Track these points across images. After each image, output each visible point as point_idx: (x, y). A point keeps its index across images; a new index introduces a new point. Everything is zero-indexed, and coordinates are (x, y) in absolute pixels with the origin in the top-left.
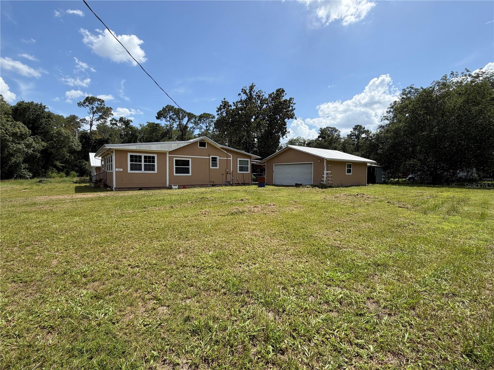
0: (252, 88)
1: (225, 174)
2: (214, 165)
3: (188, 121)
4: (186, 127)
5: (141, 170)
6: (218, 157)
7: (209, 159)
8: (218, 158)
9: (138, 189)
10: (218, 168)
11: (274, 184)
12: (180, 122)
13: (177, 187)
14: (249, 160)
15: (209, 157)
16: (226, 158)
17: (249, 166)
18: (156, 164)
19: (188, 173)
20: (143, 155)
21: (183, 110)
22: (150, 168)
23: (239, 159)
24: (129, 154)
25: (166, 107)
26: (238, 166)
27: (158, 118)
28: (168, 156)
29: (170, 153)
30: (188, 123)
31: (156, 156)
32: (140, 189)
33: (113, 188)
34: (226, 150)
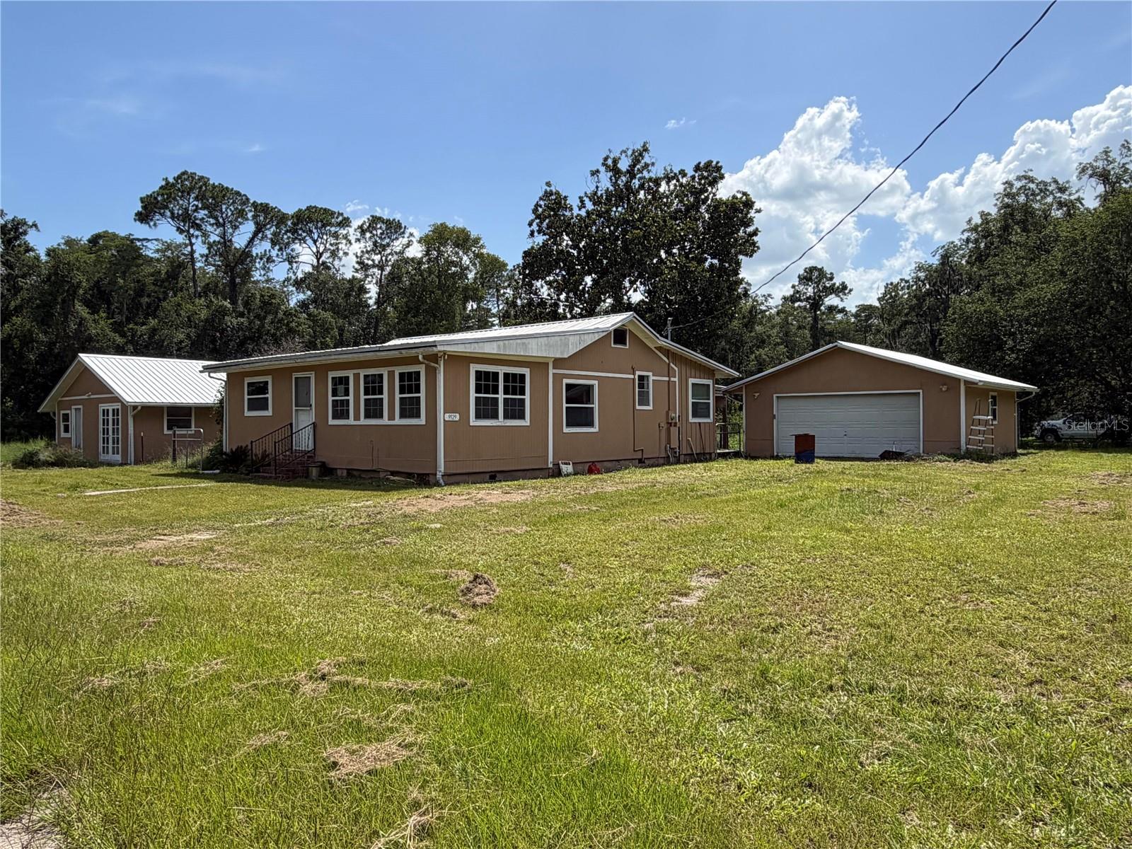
0: (637, 157)
1: (665, 427)
2: (644, 399)
3: (255, 234)
4: (245, 255)
5: (495, 416)
6: (650, 374)
7: (634, 379)
8: (652, 378)
9: (488, 476)
10: (650, 408)
11: (777, 456)
12: (223, 236)
13: (570, 468)
14: (710, 382)
15: (634, 374)
16: (667, 379)
17: (711, 401)
18: (527, 397)
19: (591, 424)
20: (502, 370)
21: (238, 193)
22: (515, 410)
23: (691, 381)
24: (474, 368)
25: (176, 179)
26: (691, 401)
27: (143, 217)
28: (551, 371)
29: (558, 362)
30: (257, 242)
31: (526, 371)
32: (493, 477)
33: (439, 475)
34: (667, 352)
